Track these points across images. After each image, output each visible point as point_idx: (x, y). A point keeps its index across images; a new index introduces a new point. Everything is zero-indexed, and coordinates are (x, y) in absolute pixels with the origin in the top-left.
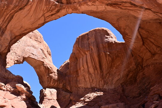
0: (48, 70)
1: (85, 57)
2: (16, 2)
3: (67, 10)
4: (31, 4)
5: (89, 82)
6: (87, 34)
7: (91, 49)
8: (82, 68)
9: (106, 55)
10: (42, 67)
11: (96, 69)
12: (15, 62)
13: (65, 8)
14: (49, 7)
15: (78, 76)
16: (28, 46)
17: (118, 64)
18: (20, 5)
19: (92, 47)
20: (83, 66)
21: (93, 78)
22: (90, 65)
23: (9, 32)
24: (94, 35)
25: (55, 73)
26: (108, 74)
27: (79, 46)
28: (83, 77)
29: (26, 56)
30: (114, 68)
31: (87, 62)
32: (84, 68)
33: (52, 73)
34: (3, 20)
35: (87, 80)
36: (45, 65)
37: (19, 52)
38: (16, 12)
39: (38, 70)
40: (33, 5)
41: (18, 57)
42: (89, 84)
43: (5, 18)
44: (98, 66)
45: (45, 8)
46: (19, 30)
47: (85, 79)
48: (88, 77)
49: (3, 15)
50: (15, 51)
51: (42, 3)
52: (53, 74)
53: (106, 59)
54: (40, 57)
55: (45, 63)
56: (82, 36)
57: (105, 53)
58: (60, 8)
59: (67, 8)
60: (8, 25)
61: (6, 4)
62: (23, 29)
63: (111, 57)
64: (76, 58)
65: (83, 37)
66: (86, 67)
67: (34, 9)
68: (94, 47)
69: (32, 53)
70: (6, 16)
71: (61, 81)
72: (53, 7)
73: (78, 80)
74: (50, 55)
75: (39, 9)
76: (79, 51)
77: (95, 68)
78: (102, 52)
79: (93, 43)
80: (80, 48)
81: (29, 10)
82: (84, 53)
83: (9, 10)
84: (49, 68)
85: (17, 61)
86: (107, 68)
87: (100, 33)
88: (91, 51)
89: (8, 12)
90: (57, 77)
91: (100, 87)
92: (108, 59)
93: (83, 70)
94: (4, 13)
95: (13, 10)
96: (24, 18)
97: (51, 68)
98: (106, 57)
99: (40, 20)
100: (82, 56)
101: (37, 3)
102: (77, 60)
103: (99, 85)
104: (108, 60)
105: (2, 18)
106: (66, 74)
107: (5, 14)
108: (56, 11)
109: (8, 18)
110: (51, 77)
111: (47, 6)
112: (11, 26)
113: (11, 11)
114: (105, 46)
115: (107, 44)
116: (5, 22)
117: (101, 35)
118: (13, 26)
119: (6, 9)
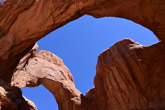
0: (69, 94)
1: (111, 74)
2: (21, 2)
3: (78, 4)
4: (37, 4)
5: (124, 103)
6: (108, 50)
7: (117, 62)
8: (110, 87)
9: (137, 62)
10: (61, 90)
11: (129, 83)
12: (27, 83)
13: (74, 2)
14: (56, 4)
15: (107, 98)
16: (45, 67)
17: (158, 71)
18: (25, 4)
19: (117, 60)
20: (111, 84)
21: (128, 96)
22: (119, 80)
23: (12, 35)
24: (116, 48)
25: (77, 96)
26: (149, 87)
27: (101, 64)
28: (114, 99)
29: (42, 77)
30: (155, 77)
31: (115, 78)
32: (113, 86)
33: (73, 97)
34: (6, 22)
35: (120, 101)
36: (64, 87)
37: (34, 73)
38: (21, 13)
39: (57, 95)
40: (39, 4)
41: (31, 77)
42: (125, 106)
43: (7, 19)
44: (131, 79)
45: (53, 6)
46: (26, 34)
47: (117, 100)
48: (121, 96)
49: (5, 16)
50: (29, 72)
51: (49, 1)
52: (75, 98)
53: (139, 68)
54: (59, 78)
55: (64, 84)
56: (103, 52)
57: (135, 61)
58: (69, 3)
59: (77, 2)
60: (12, 27)
61: (10, 5)
62: (29, 34)
63: (145, 63)
64: (101, 78)
65: (104, 54)
66: (115, 84)
67: (41, 8)
68: (119, 58)
69: (49, 74)
70: (9, 17)
71: (86, 108)
72: (61, 3)
73: (108, 103)
74: (72, 81)
75: (46, 8)
76: (103, 69)
77: (127, 83)
78: (131, 60)
79: (117, 55)
80: (103, 65)
81: (36, 10)
82: (109, 69)
83: (13, 10)
84: (69, 90)
85: (30, 82)
86: (143, 79)
87: (123, 44)
88: (117, 64)
89: (11, 13)
90: (80, 102)
91: (143, 108)
92: (142, 66)
93: (112, 89)
94: (6, 14)
95: (17, 10)
96: (30, 19)
97: (72, 90)
98: (138, 65)
99: (48, 20)
100: (108, 74)
101: (44, 2)
102: (103, 80)
103: (140, 104)
104: (143, 68)
105: (5, 19)
106: (92, 99)
107: (8, 14)
108: (65, 8)
109: (11, 20)
110: (73, 102)
111: (55, 3)
112: (15, 28)
113: (14, 11)
114: (132, 53)
115: (134, 51)
116: (8, 24)
117: (124, 45)
118: (17, 29)
119: (8, 10)
